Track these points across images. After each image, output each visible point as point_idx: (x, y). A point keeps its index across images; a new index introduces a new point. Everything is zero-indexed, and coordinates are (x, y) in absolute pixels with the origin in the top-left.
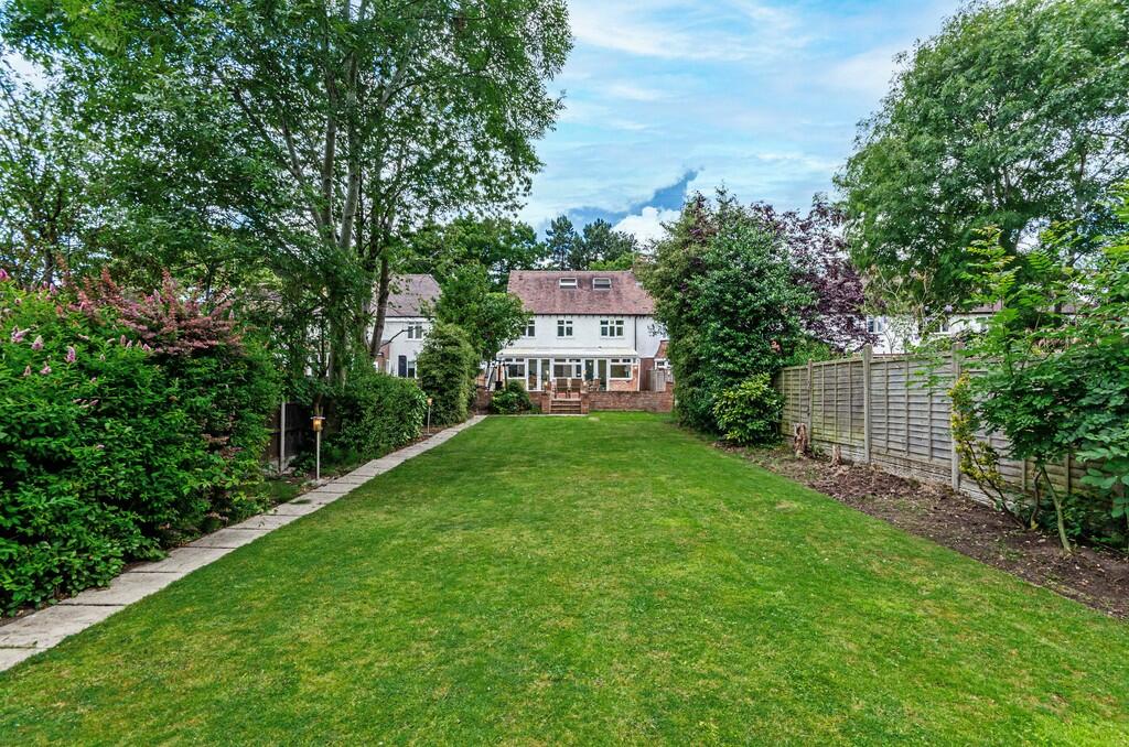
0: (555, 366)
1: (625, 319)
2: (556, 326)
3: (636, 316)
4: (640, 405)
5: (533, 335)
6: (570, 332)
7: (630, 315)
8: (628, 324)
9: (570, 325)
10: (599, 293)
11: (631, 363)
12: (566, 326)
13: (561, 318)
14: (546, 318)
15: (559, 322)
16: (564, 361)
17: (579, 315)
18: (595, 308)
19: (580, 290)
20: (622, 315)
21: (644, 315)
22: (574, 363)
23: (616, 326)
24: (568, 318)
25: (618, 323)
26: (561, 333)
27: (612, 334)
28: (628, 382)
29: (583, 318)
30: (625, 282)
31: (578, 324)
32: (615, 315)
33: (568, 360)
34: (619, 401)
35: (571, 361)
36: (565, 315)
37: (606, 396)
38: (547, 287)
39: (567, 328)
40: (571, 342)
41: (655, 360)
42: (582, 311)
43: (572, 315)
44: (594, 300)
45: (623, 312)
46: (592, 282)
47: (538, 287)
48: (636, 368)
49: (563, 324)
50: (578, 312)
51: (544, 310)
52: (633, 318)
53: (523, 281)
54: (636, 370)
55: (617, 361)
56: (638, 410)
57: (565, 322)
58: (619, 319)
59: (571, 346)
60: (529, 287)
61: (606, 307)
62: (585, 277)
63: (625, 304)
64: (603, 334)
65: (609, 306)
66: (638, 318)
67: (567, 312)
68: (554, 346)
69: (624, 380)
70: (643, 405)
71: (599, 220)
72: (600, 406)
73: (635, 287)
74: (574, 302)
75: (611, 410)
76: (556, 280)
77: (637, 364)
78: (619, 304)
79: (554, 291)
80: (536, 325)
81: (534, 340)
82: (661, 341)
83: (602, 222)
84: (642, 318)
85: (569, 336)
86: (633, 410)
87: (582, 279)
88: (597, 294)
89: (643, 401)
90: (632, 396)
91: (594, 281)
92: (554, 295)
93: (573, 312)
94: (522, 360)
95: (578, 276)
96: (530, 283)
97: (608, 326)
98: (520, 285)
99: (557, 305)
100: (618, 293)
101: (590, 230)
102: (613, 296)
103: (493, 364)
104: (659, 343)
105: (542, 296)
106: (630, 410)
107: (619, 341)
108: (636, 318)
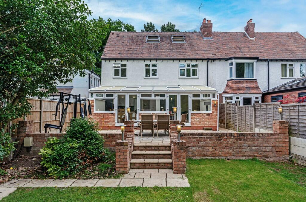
0: (141, 100)
1: (199, 63)
2: (144, 68)
3: (208, 60)
4: (246, 150)
5: (125, 76)
6: (154, 73)
7: (203, 60)
8: (202, 67)
9: (154, 68)
10: (177, 45)
11: (211, 98)
12: (151, 68)
13: (148, 62)
14: (136, 62)
15: (147, 65)
16: (150, 96)
17: (162, 59)
18: (174, 55)
19: (162, 43)
20: (197, 60)
21: (214, 60)
22: (158, 98)
23: (192, 69)
24: (153, 62)
25: (193, 66)
26: (147, 73)
27: (188, 75)
28: (208, 115)
29: (165, 62)
30: (195, 38)
31: (161, 66)
32: (191, 60)
33: (153, 95)
34: (219, 146)
35: (155, 96)
36: (150, 59)
37: (202, 140)
38: (137, 41)
39: (153, 70)
40: (155, 81)
41: (223, 95)
42: (164, 56)
43: (156, 59)
44: (173, 49)
45: (197, 57)
46: (170, 38)
47: (131, 41)
48: (215, 102)
49: (149, 67)
50: (162, 57)
51: (134, 56)
52: (205, 62)
53: (119, 38)
54: (215, 104)
55: (198, 96)
56: (244, 158)
57: (151, 66)
58: (194, 63)
59: (156, 84)
60: (123, 41)
61: (183, 54)
62: (165, 35)
63: (198, 52)
64: (181, 75)
65: (186, 53)
66: (210, 62)
67: (152, 57)
68: (142, 84)
69: (204, 114)
70: (251, 150)
71: (169, 23)
72: (196, 153)
73: (203, 41)
74: (158, 50)
75: (209, 158)
76: (144, 37)
77: (216, 98)
78: (193, 52)
79: (142, 44)
80: (128, 68)
81: (126, 80)
82: (228, 80)
83: (171, 24)
84: (213, 62)
85: (154, 77)
86: (238, 158)
87: (164, 37)
88: (175, 45)
89: (250, 146)
90: (237, 139)
91: (172, 37)
92: (142, 46)
93: (157, 57)
94: (111, 95)
95: (160, 35)
96: (125, 39)
97: (185, 68)
98: (117, 40)
99: (144, 52)
100: (191, 45)
101: (165, 27)
102: (187, 47)
103: (66, 99)
104: (226, 82)
105: (133, 47)
106: (234, 158)
107: (194, 80)
108: (208, 62)
